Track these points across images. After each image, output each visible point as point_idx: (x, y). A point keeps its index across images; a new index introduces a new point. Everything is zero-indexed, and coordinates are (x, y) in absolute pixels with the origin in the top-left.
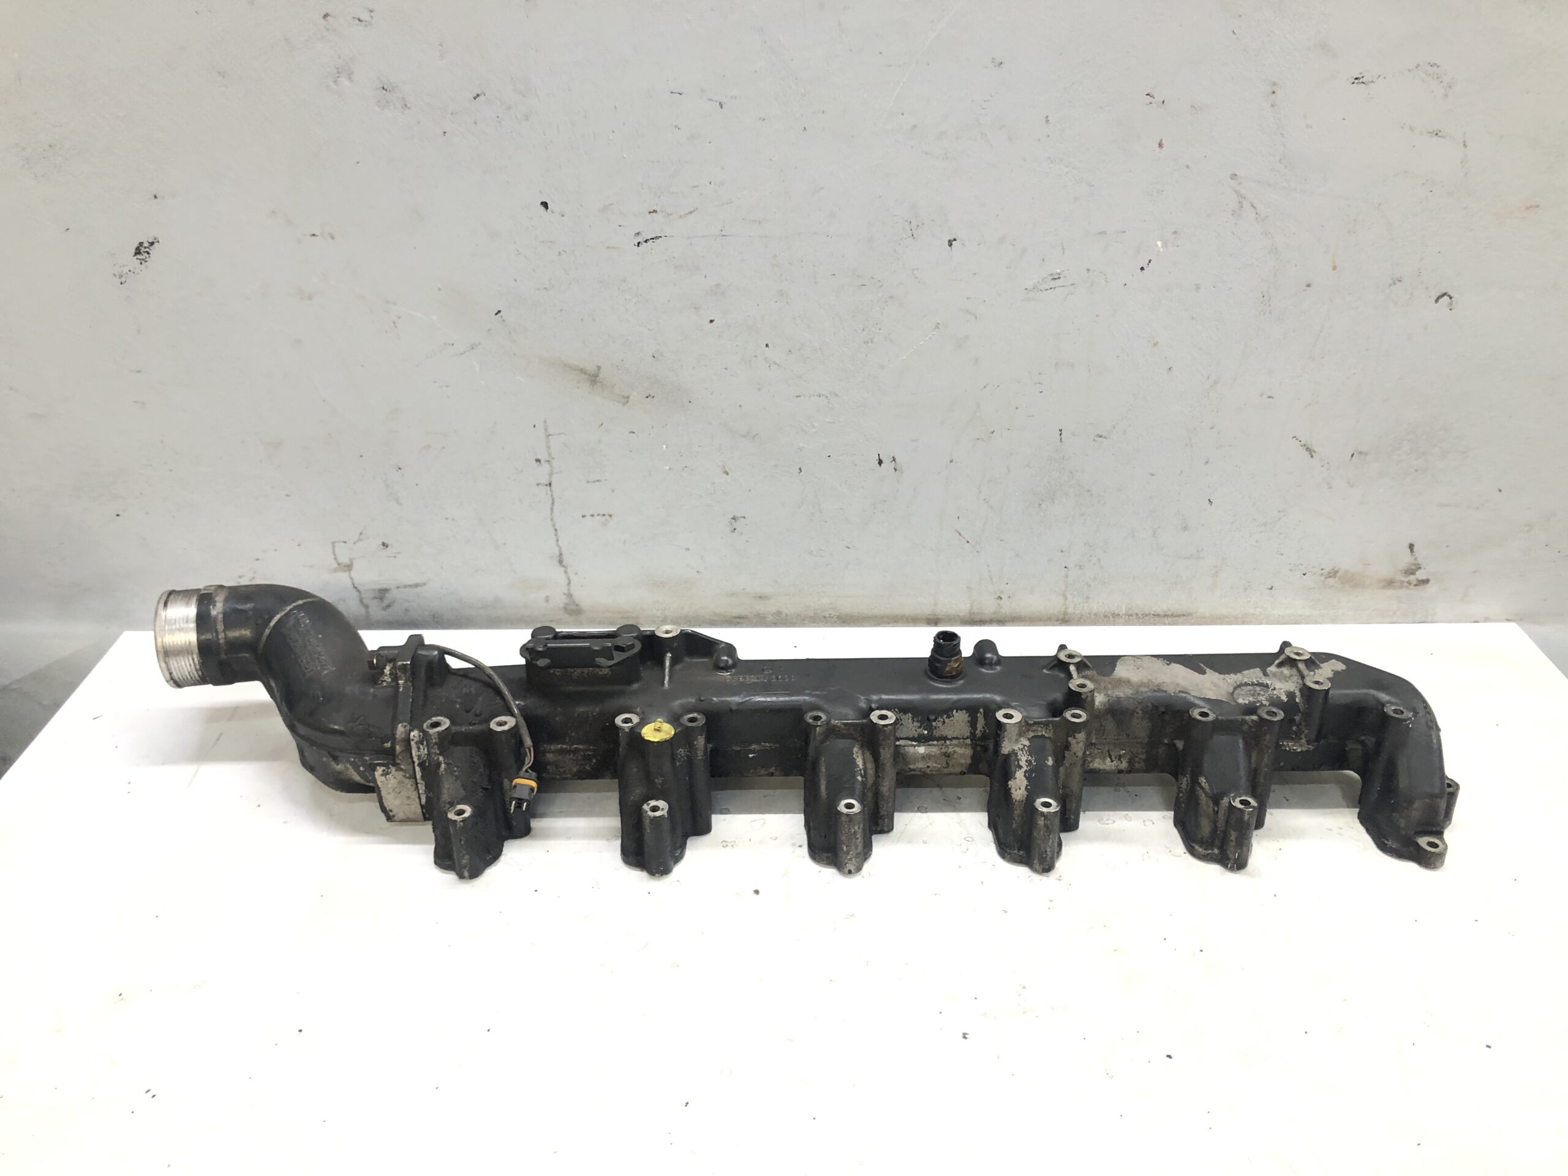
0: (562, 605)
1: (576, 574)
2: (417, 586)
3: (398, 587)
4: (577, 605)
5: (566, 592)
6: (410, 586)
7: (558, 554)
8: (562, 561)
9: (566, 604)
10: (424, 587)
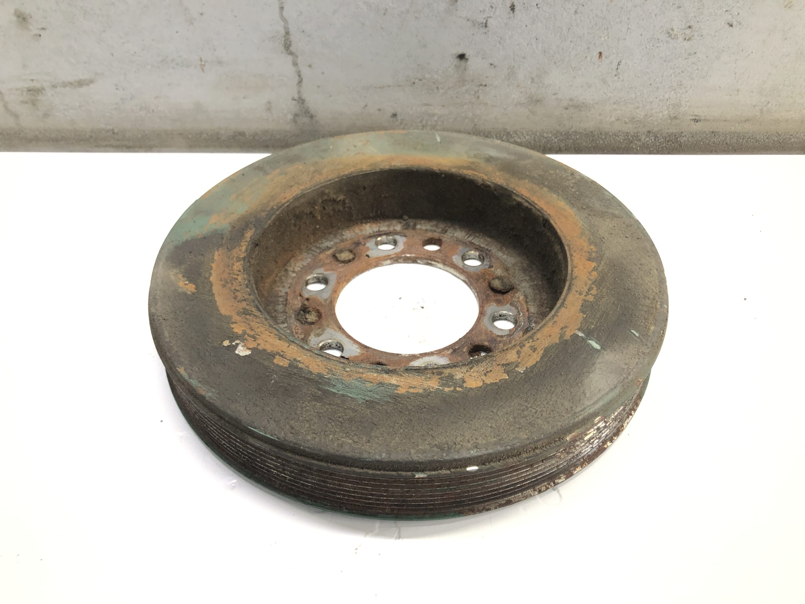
0: (290, 117)
1: (310, 66)
2: (80, 83)
3: (54, 86)
4: (312, 117)
5: (296, 96)
6: (71, 84)
7: (283, 32)
8: (290, 45)
9: (296, 115)
10: (92, 85)
